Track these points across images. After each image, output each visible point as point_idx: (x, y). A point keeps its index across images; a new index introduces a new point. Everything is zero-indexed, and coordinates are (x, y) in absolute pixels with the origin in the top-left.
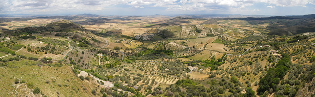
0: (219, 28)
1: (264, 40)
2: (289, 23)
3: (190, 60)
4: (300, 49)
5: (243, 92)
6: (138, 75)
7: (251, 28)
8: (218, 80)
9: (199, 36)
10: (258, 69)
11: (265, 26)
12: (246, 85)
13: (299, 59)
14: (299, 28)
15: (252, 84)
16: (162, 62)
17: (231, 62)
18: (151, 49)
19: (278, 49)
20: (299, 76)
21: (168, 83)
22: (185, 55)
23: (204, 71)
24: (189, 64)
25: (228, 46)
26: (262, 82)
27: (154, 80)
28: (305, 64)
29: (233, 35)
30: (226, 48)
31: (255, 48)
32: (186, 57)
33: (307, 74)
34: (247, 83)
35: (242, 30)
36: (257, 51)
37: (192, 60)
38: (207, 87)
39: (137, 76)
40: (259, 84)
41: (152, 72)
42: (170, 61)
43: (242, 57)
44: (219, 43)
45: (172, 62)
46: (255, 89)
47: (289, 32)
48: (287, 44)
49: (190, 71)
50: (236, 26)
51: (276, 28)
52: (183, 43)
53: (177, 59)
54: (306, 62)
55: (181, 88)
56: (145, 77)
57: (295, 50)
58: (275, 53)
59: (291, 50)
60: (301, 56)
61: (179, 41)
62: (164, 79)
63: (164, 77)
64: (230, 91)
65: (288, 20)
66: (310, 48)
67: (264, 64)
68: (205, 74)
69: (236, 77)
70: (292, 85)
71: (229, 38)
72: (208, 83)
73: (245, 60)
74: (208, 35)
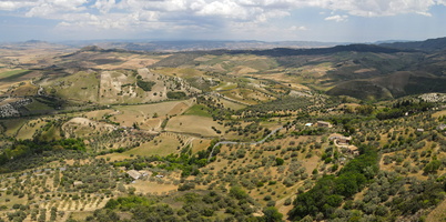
0: (200, 76)
1: (316, 109)
2: (386, 63)
3: (128, 158)
4: (407, 137)
5: (259, 214)
6: (16, 207)
7: (283, 77)
8: (200, 193)
9: (147, 100)
10: (296, 175)
11: (321, 70)
12: (266, 203)
13: (399, 162)
14: (411, 78)
15: (279, 202)
16: (62, 169)
17: (231, 159)
18: (28, 141)
19: (352, 132)
20: (390, 199)
21: (87, 208)
22: (116, 147)
23: (166, 179)
24: (128, 167)
25: (224, 122)
26: (301, 199)
27: (54, 210)
28: (410, 175)
29: (237, 95)
30: (218, 127)
31: (293, 128)
32: (120, 151)
33: (409, 199)
34: (266, 199)
35: (258, 81)
36: (296, 134)
37: (135, 157)
38: (176, 207)
39: (14, 211)
40: (294, 203)
41: (45, 195)
42: (82, 162)
43: (258, 149)
44: (201, 115)
45: (86, 166)
46: (284, 211)
47: (384, 89)
48: (376, 122)
49: (134, 179)
50: (245, 70)
51: (349, 77)
52: (107, 119)
53: (98, 157)
54: (415, 172)
55: (118, 213)
56: (32, 207)
57: (393, 139)
58: (341, 143)
59: (384, 137)
60: (405, 156)
61: (94, 114)
62: (77, 203)
63: (75, 198)
64: (228, 212)
65: (382, 56)
66: (434, 138)
67: (312, 165)
68: (168, 183)
69: (243, 189)
70: (368, 214)
71: (226, 103)
72: (177, 200)
73: (267, 154)
74: (171, 96)
